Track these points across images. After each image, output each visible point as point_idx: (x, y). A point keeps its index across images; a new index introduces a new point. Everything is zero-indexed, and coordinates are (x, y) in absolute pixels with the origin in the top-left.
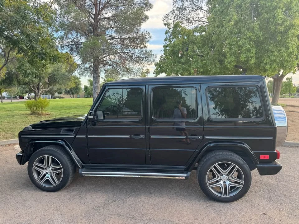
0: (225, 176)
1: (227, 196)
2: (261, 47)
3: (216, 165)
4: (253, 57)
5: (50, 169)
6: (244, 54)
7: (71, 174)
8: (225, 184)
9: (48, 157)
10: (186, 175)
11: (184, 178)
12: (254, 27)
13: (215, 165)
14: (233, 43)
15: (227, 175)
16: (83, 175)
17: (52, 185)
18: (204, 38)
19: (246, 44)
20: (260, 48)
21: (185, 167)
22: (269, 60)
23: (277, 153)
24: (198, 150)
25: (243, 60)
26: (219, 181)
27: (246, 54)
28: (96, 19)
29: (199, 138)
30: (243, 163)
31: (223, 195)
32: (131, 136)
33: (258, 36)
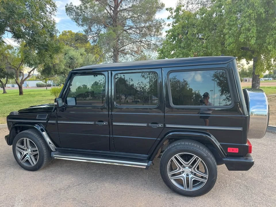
0: (188, 168)
1: (190, 190)
2: (266, 25)
3: (177, 155)
4: (253, 36)
5: (30, 150)
6: (244, 34)
7: (45, 156)
8: (188, 177)
9: (26, 139)
10: (146, 164)
11: (145, 167)
12: (254, 3)
13: (175, 155)
14: (232, 23)
15: (190, 167)
16: (55, 158)
17: (31, 165)
18: (205, 20)
19: (245, 23)
20: (264, 26)
21: (148, 156)
22: (273, 39)
23: (248, 146)
24: (159, 139)
25: (242, 41)
26: (182, 173)
27: (246, 34)
28: (116, 11)
29: (160, 126)
30: (206, 155)
31: (186, 189)
32: (95, 123)
33: (259, 13)
